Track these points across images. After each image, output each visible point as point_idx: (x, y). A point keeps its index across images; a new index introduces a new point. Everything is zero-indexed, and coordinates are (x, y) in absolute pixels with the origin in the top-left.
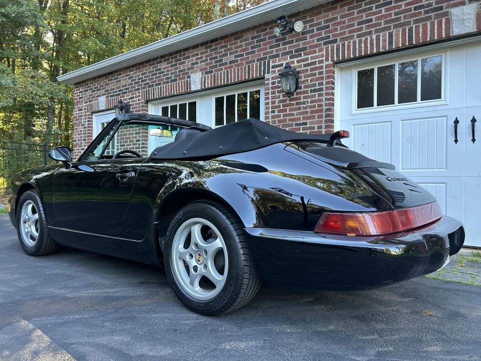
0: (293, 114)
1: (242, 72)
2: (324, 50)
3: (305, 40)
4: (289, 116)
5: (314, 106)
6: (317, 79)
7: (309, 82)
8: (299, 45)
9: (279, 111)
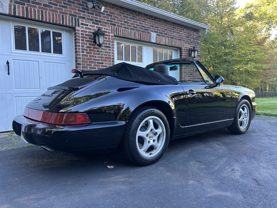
0: (96, 57)
1: (56, 17)
2: (110, 27)
3: (100, 17)
4: (93, 57)
5: (107, 55)
8: (97, 18)
9: (87, 53)
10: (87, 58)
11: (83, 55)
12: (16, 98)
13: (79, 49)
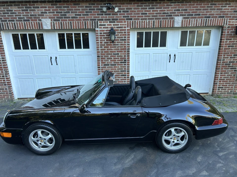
0: (112, 49)
1: (81, 24)
2: (127, 22)
3: (117, 15)
4: (110, 50)
5: (122, 47)
6: (123, 35)
7: (119, 35)
8: (114, 17)
9: (104, 47)
11: (101, 49)
12: (62, 79)
13: (99, 45)
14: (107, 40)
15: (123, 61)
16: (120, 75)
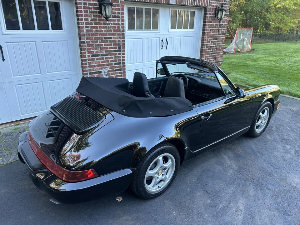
5: (115, 27)
10: (92, 34)
11: (87, 31)
12: (16, 87)
13: (82, 23)
14: (94, 16)
15: (117, 49)
16: (114, 69)
